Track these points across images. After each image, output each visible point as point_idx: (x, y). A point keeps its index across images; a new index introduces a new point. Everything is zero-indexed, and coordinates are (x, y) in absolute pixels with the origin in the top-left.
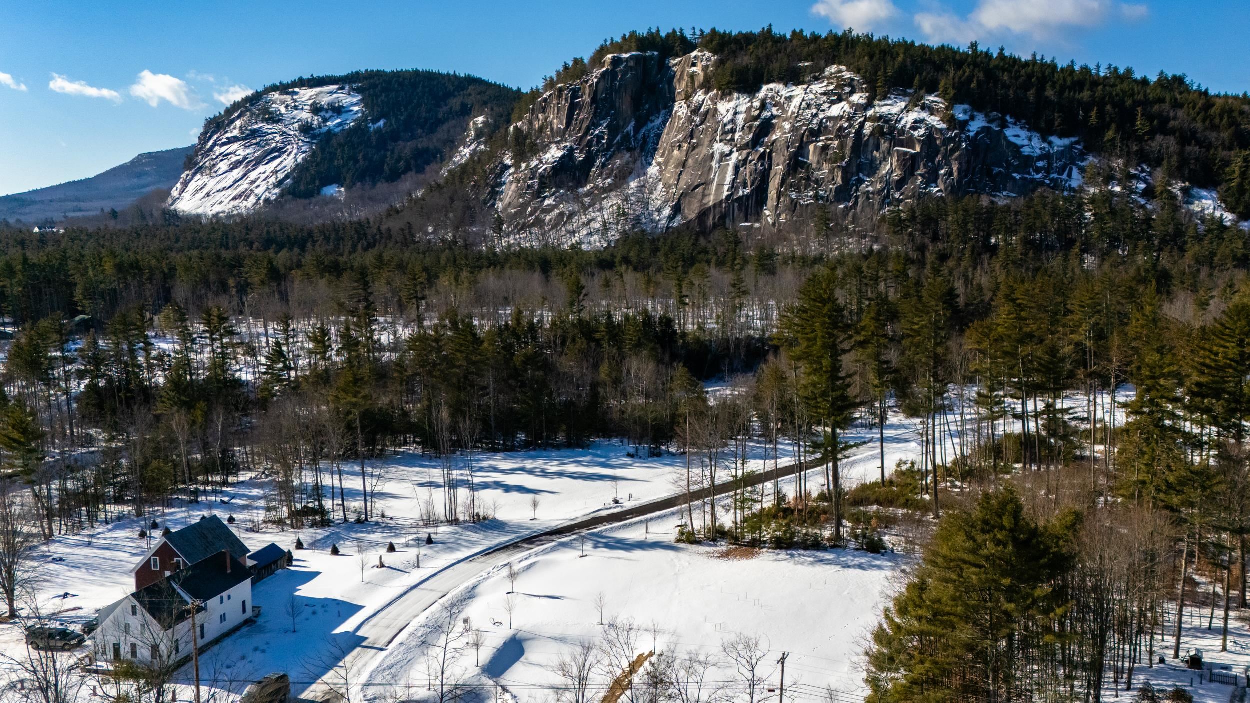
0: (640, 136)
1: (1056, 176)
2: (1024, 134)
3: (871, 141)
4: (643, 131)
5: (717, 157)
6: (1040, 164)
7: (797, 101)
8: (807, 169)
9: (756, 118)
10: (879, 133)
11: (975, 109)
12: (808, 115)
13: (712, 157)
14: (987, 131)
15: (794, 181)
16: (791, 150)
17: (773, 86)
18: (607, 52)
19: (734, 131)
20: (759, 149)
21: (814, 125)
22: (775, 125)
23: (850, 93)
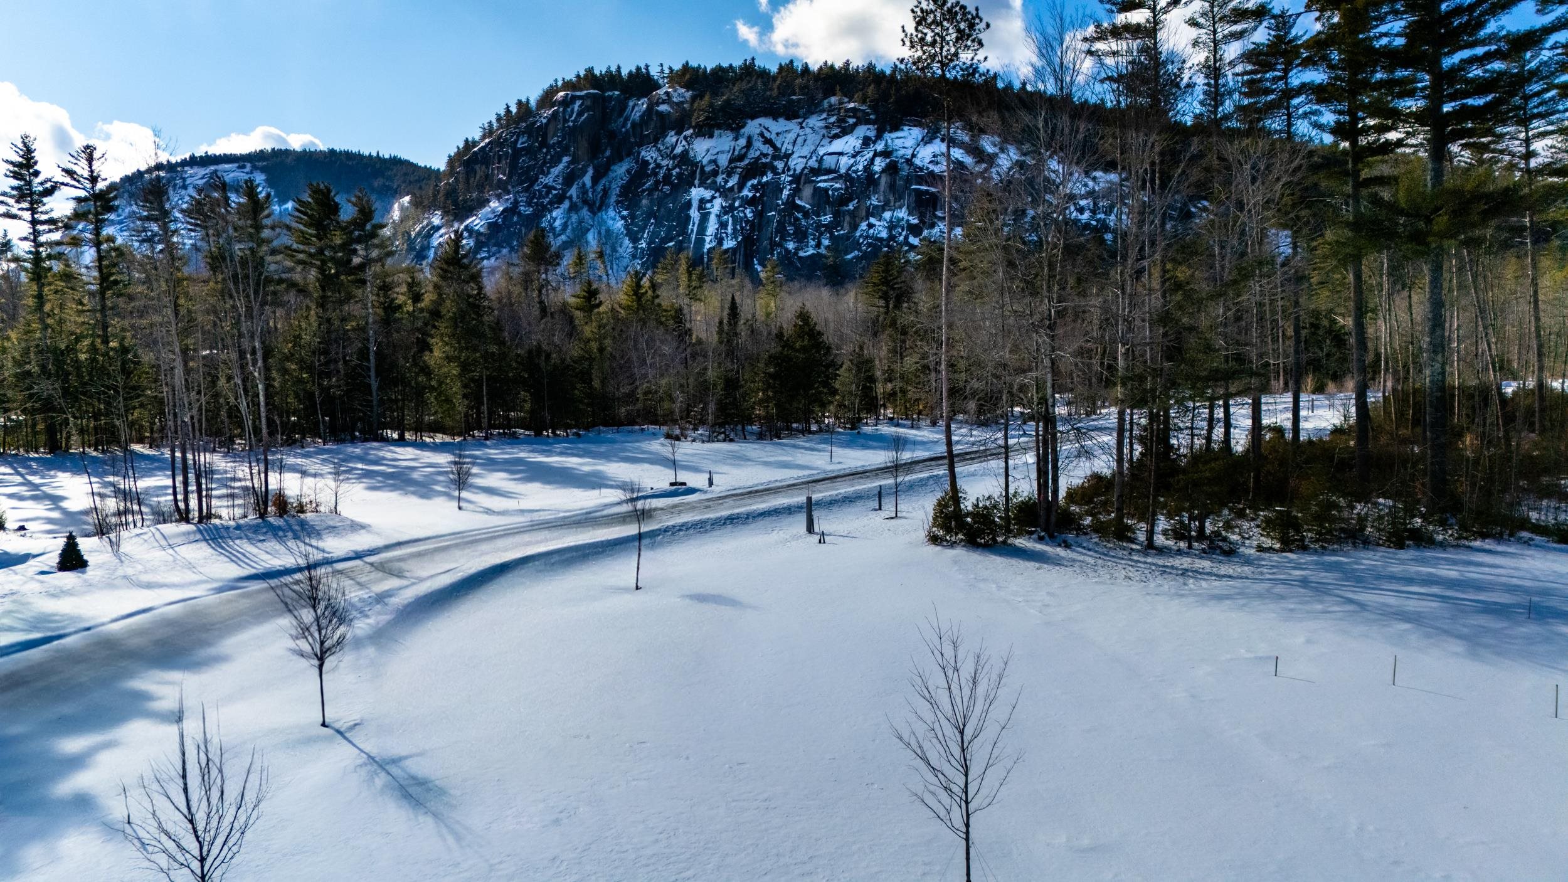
0: (600, 188)
1: (1102, 216)
2: (1064, 168)
3: (884, 178)
4: (603, 181)
5: (695, 204)
6: (1083, 203)
7: (791, 136)
8: (806, 214)
9: (741, 158)
10: (892, 169)
11: (1005, 141)
12: (805, 151)
13: (689, 204)
14: (1021, 165)
15: (790, 229)
16: (786, 192)
17: (761, 120)
18: (558, 91)
19: (715, 173)
20: (746, 193)
21: (813, 163)
22: (765, 165)
23: (855, 125)
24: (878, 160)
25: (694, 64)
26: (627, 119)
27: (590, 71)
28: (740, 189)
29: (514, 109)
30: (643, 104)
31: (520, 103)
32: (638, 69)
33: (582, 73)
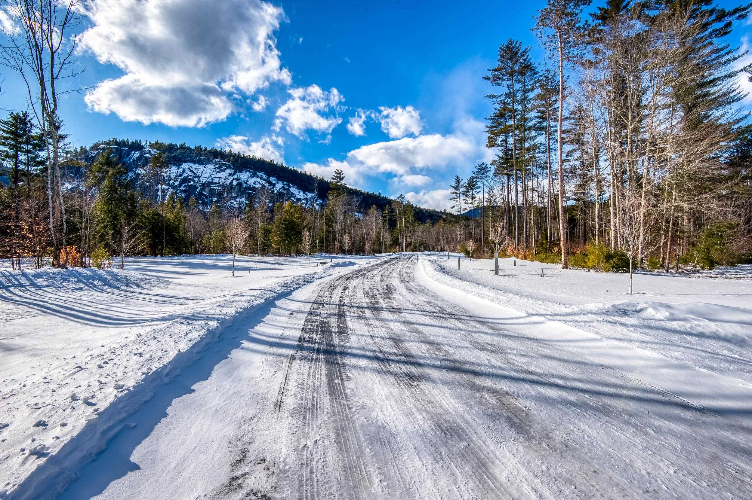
2: (297, 190)
3: (237, 188)
5: (161, 190)
7: (201, 170)
8: (207, 197)
9: (180, 176)
10: (240, 185)
11: (278, 180)
12: (207, 176)
13: (158, 190)
14: (283, 188)
15: (201, 202)
16: (199, 189)
17: (189, 164)
18: (100, 145)
19: (169, 180)
20: (182, 188)
21: (209, 180)
22: (190, 179)
23: (225, 169)
24: (234, 181)
25: (160, 142)
26: (131, 158)
27: (115, 139)
28: (180, 186)
29: (79, 150)
30: (138, 154)
31: (82, 148)
32: (136, 141)
33: (111, 140)
